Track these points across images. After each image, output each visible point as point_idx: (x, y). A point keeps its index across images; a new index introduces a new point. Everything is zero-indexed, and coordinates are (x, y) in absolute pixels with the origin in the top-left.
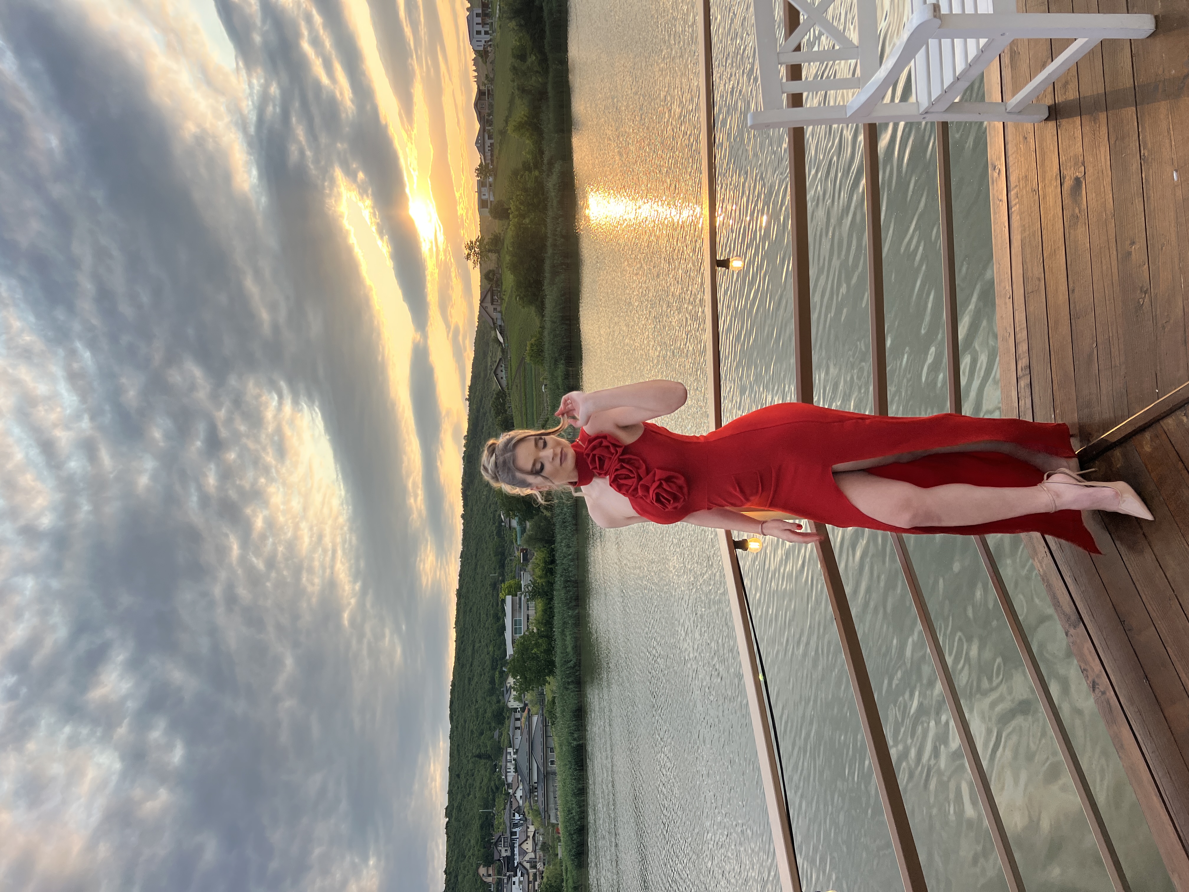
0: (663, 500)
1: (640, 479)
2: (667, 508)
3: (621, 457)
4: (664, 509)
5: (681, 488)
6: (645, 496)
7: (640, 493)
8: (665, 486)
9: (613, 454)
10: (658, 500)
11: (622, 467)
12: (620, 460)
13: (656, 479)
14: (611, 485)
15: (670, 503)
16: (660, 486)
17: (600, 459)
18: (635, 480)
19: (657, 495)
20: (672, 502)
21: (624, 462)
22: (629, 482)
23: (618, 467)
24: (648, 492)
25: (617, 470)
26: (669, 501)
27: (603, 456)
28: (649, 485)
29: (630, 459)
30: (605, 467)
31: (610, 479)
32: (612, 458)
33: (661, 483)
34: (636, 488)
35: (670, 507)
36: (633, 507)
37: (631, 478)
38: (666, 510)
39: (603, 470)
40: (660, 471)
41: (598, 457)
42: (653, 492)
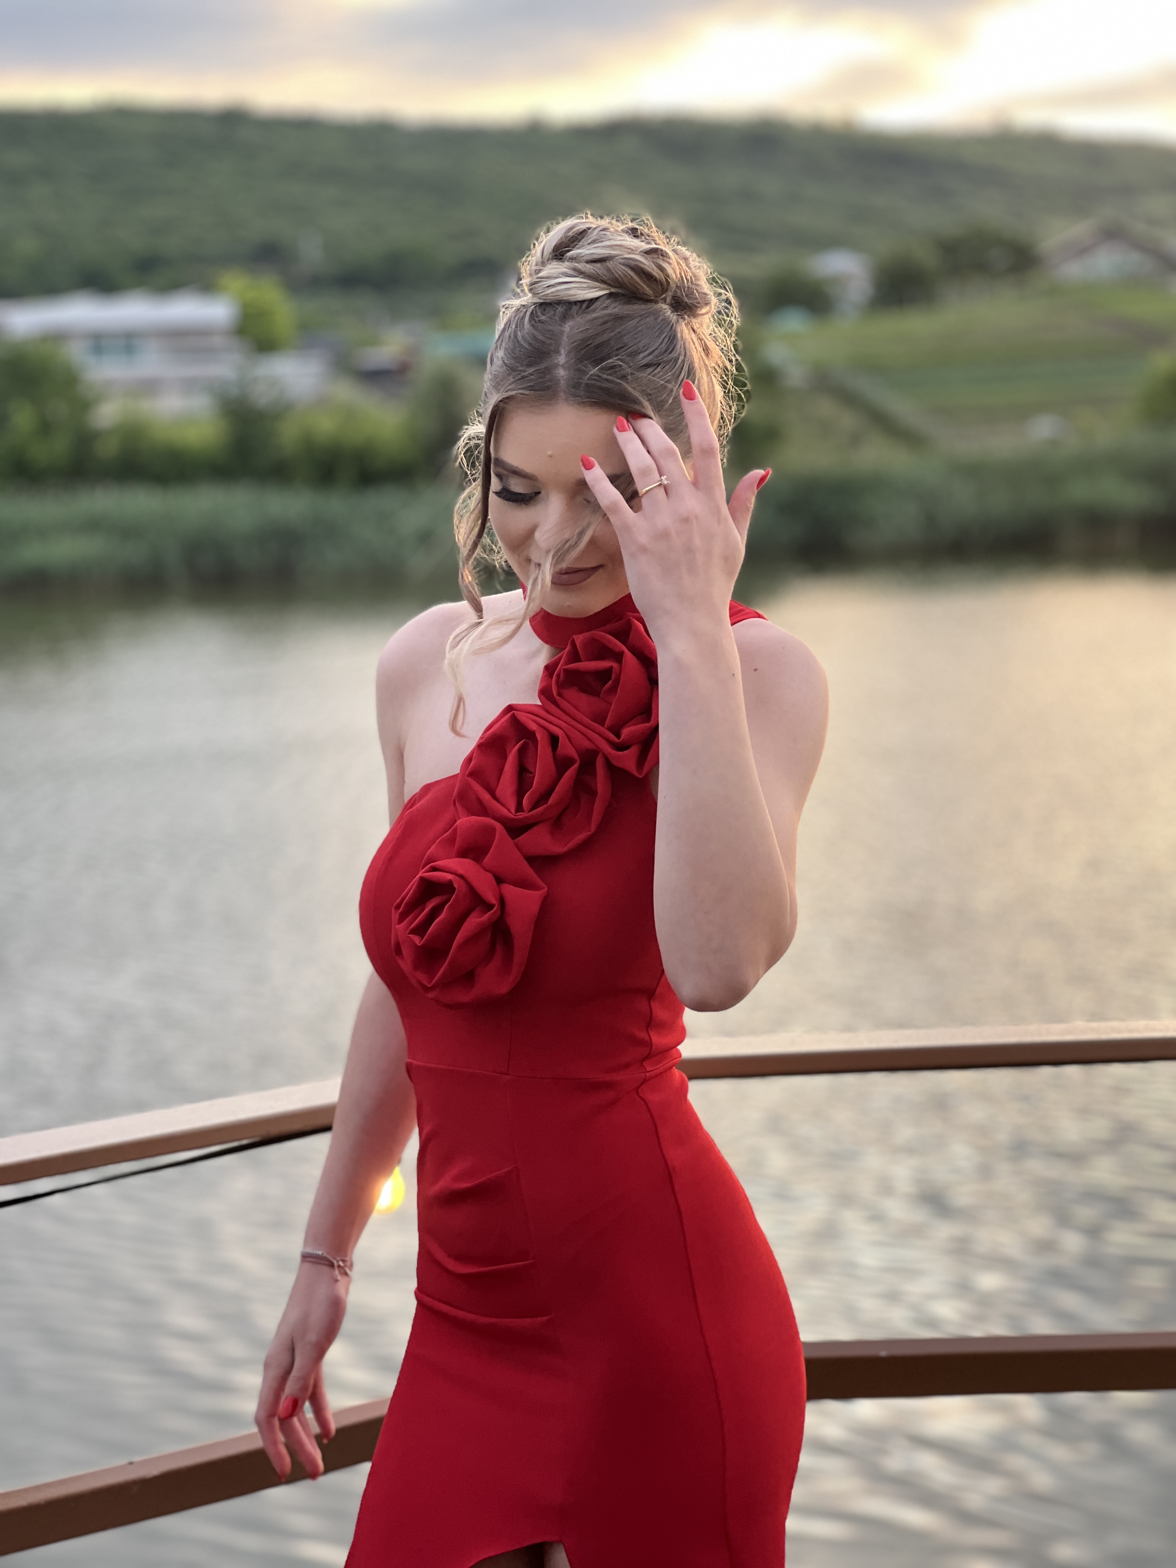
0: (430, 906)
1: (515, 829)
2: (400, 921)
3: (600, 762)
4: (398, 907)
5: (468, 978)
6: (452, 840)
7: (466, 821)
8: (475, 921)
9: (616, 730)
10: (429, 889)
11: (562, 764)
12: (589, 758)
13: (509, 890)
14: (510, 708)
15: (413, 932)
16: (477, 901)
17: (604, 675)
18: (508, 811)
19: (447, 888)
20: (417, 940)
21: (580, 771)
22: (507, 784)
23: (566, 749)
24: (463, 853)
25: (554, 740)
26: (420, 930)
27: (613, 690)
28: (487, 859)
29: (593, 793)
30: (572, 693)
31: (527, 710)
32: (603, 725)
33: (490, 907)
34: (484, 811)
35: (400, 929)
36: (427, 788)
37: (520, 793)
38: (395, 916)
39: (560, 685)
40: (535, 908)
41: (612, 667)
42: (461, 872)
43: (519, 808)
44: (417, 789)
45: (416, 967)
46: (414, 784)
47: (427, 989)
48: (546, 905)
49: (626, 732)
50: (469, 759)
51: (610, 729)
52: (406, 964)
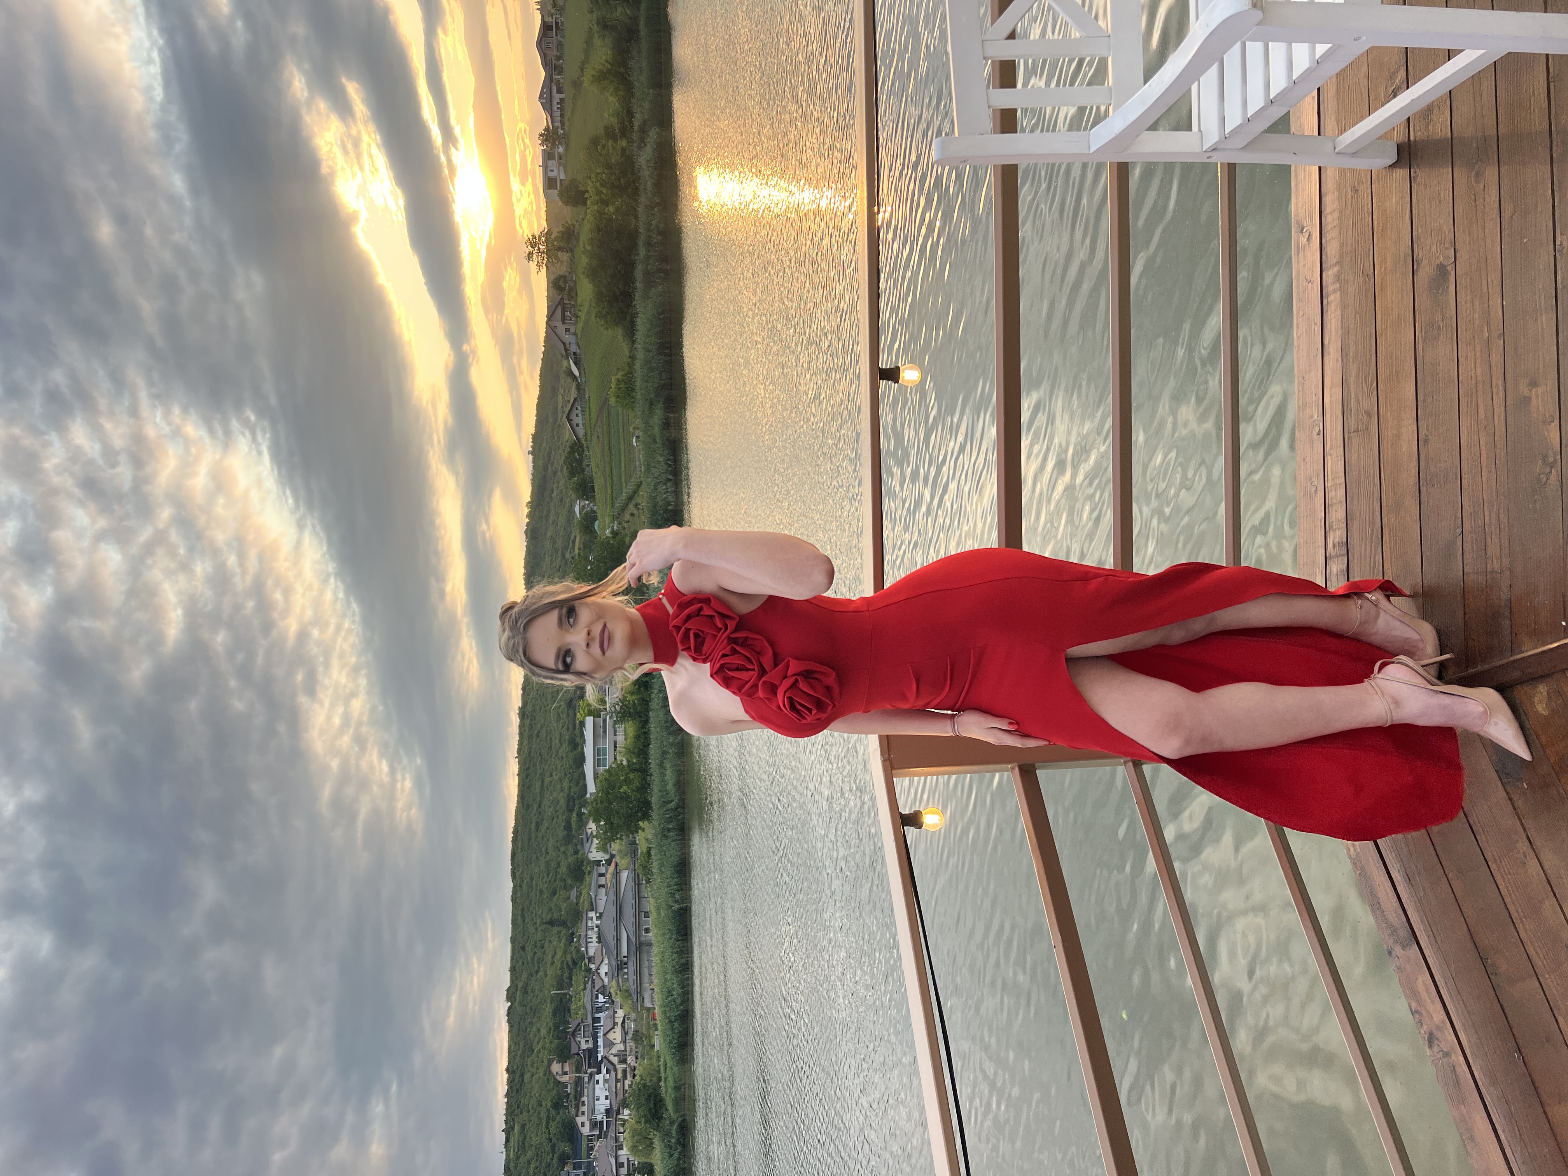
0: (799, 707)
1: (763, 672)
2: (805, 719)
3: (733, 636)
4: (800, 720)
5: (828, 688)
6: (770, 699)
7: (761, 693)
8: (802, 685)
9: (719, 629)
10: (792, 708)
11: (734, 652)
12: (732, 640)
13: (790, 672)
14: (712, 676)
15: (811, 713)
16: (794, 685)
17: (696, 636)
18: (755, 674)
19: (790, 700)
20: (814, 712)
21: (737, 644)
22: (744, 675)
23: (727, 651)
24: (775, 694)
25: (724, 655)
26: (810, 711)
27: (703, 632)
28: (777, 683)
29: (746, 638)
30: (705, 649)
31: (712, 668)
32: (717, 636)
33: (797, 680)
34: (755, 686)
35: (810, 719)
36: (746, 711)
37: (748, 670)
38: (803, 721)
39: (701, 654)
40: (795, 661)
41: (694, 634)
42: (783, 693)
43: (753, 670)
44: (747, 716)
45: (825, 712)
46: (744, 716)
47: (834, 706)
48: (797, 658)
49: (719, 625)
50: (734, 693)
51: (719, 633)
52: (823, 716)
